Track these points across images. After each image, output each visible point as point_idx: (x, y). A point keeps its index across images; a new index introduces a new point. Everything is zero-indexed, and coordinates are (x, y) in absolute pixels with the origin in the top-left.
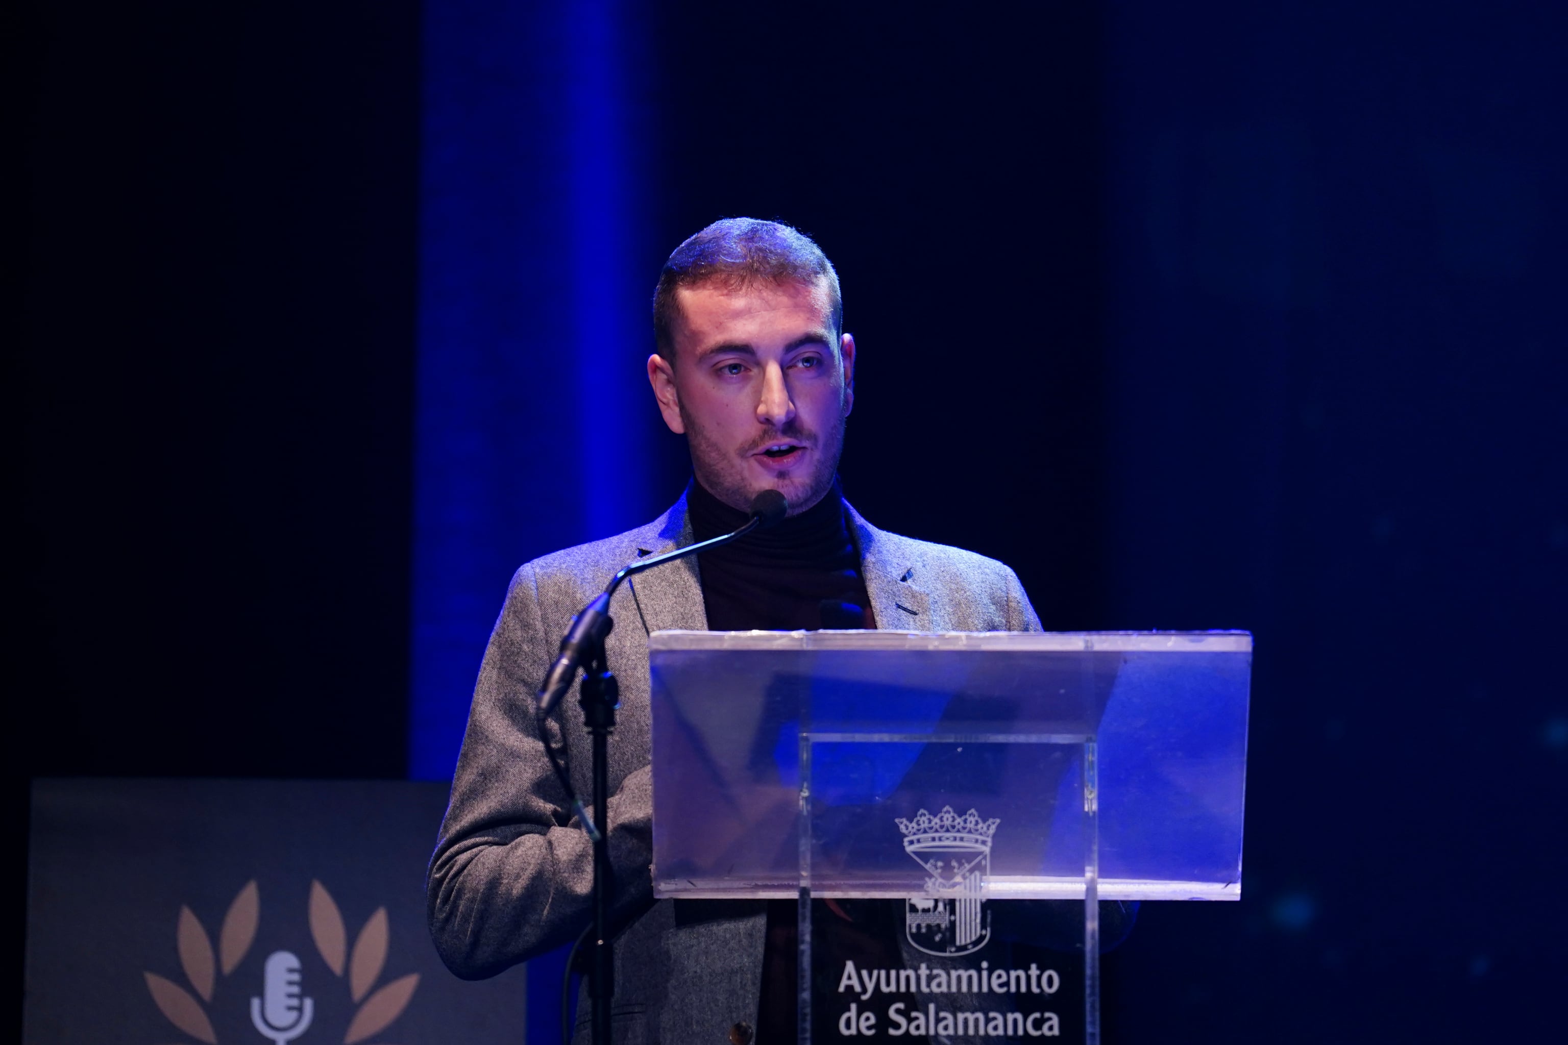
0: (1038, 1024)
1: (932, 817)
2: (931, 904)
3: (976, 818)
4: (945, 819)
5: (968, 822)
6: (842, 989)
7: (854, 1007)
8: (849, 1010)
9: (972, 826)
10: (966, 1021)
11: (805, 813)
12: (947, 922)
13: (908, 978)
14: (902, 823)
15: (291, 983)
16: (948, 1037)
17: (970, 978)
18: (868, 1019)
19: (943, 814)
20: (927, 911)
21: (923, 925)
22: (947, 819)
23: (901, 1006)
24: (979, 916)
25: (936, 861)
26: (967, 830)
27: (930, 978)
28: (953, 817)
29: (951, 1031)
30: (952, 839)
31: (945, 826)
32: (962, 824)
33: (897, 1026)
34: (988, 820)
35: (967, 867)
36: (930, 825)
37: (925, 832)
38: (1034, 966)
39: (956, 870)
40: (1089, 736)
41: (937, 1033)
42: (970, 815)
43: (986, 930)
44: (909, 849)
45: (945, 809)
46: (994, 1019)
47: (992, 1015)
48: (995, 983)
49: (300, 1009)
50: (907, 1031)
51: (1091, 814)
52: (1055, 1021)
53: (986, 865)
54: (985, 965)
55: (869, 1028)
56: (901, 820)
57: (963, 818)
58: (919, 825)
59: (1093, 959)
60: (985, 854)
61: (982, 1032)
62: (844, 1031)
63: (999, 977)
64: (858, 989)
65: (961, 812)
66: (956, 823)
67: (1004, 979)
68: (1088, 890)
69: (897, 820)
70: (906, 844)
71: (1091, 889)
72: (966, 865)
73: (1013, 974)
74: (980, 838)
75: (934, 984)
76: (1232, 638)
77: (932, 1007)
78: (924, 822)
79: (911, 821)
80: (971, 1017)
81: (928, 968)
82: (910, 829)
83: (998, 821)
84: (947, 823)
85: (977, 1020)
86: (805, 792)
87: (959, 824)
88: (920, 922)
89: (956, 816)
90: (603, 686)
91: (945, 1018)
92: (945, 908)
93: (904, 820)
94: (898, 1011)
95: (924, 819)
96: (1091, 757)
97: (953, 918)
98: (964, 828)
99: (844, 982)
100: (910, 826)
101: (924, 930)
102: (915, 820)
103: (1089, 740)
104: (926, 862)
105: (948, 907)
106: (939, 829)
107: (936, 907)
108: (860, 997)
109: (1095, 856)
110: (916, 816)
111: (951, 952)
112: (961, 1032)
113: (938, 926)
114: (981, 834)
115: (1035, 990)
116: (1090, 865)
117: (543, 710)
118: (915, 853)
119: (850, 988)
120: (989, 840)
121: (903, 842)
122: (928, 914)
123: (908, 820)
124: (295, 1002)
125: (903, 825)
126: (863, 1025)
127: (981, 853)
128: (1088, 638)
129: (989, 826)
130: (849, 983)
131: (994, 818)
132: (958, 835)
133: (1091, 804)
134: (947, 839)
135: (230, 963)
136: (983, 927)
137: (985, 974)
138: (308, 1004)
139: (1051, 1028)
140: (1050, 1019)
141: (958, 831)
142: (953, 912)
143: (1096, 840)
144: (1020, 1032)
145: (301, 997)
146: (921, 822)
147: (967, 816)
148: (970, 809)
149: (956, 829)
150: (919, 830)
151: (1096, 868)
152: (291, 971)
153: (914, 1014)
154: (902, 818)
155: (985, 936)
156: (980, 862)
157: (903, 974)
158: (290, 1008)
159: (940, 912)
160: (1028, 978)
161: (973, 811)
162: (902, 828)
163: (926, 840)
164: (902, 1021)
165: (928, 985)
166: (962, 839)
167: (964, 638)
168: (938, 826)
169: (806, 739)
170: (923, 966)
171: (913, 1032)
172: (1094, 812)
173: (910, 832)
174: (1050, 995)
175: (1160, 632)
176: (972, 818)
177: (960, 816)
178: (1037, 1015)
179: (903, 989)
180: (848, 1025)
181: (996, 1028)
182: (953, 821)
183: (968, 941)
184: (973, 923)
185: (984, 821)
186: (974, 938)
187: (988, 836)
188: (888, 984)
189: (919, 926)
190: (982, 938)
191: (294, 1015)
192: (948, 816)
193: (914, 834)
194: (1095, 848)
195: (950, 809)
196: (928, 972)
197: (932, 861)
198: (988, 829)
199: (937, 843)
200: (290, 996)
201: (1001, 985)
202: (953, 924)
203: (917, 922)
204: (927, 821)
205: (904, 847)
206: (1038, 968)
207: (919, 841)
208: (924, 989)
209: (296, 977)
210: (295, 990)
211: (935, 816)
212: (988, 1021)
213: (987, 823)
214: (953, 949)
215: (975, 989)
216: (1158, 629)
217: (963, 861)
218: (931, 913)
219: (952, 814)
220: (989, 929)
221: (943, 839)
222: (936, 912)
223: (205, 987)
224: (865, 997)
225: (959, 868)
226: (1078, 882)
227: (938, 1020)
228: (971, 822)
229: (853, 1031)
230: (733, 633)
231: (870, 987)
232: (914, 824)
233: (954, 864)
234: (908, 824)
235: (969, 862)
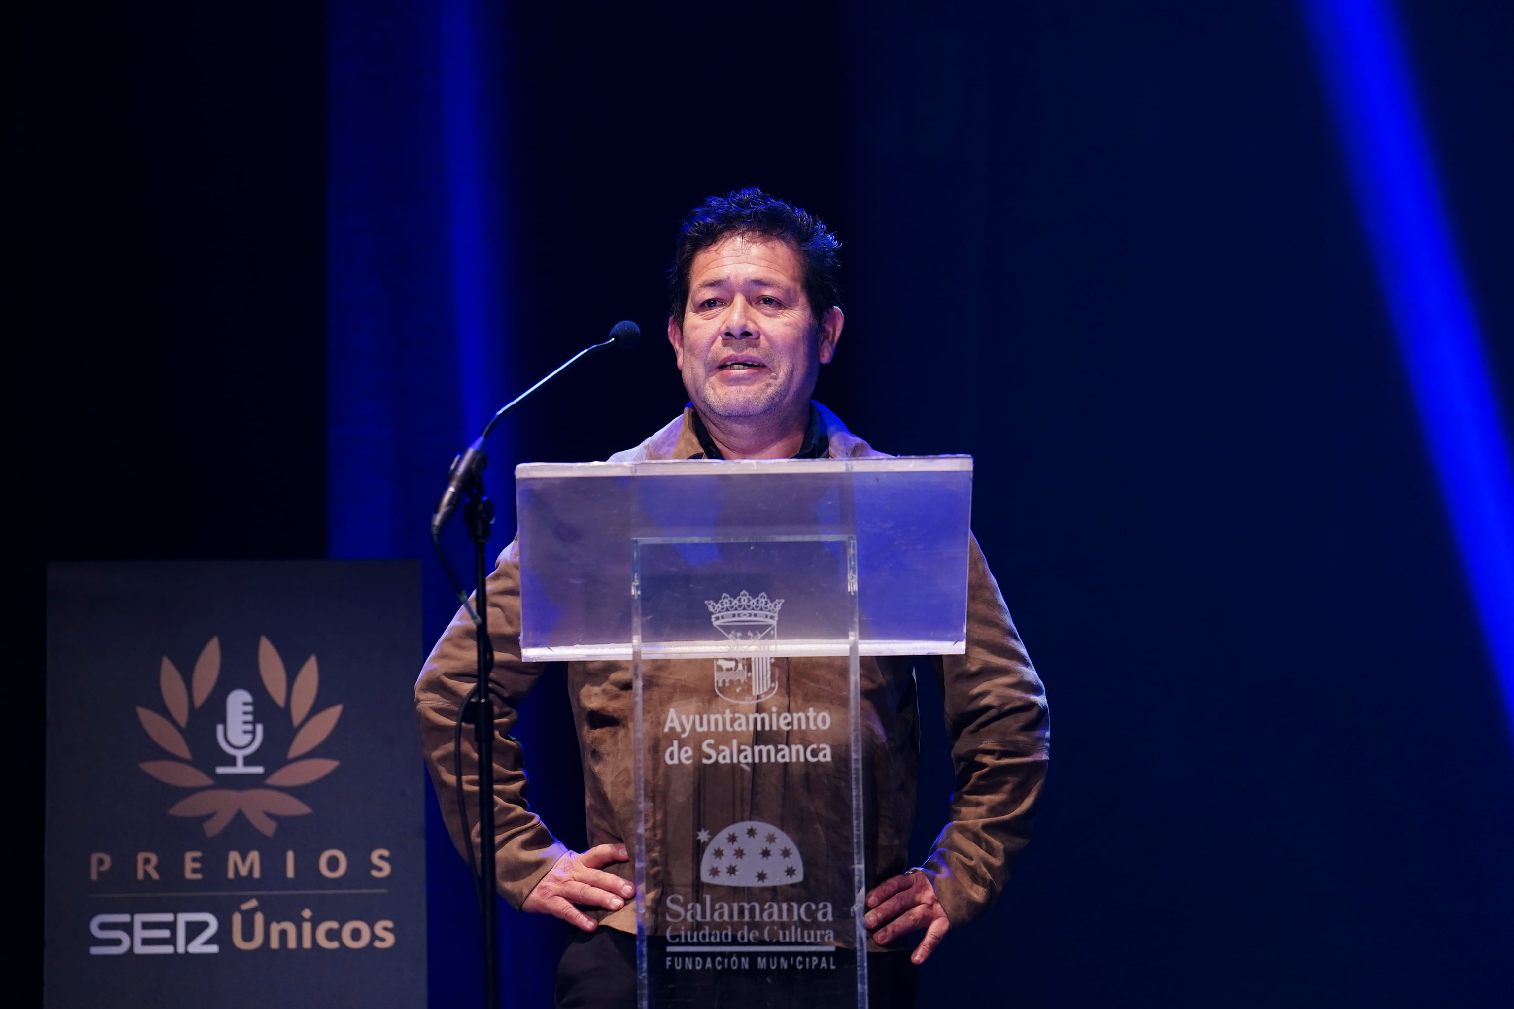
0: (814, 753)
1: (732, 599)
2: (732, 664)
3: (766, 599)
4: (742, 600)
5: (760, 602)
6: (666, 730)
7: (676, 743)
8: (672, 745)
9: (763, 605)
10: (761, 752)
11: (636, 597)
12: (746, 676)
13: (716, 721)
14: (710, 604)
15: (246, 713)
16: (747, 764)
17: (763, 720)
18: (686, 752)
19: (741, 597)
20: (730, 669)
21: (727, 681)
22: (744, 600)
23: (711, 741)
24: (769, 673)
25: (736, 632)
26: (759, 608)
27: (733, 721)
28: (748, 599)
29: (750, 760)
30: (748, 615)
31: (743, 606)
32: (755, 603)
33: (709, 757)
34: (775, 600)
35: (760, 636)
36: (731, 605)
37: (727, 610)
38: (811, 710)
39: (751, 638)
40: (851, 535)
41: (739, 762)
42: (761, 597)
43: (775, 683)
44: (716, 623)
45: (742, 593)
46: (782, 750)
47: (780, 747)
48: (782, 723)
49: (254, 732)
50: (717, 761)
51: (852, 594)
52: (828, 751)
53: (774, 634)
54: (774, 709)
55: (687, 759)
56: (709, 602)
57: (756, 599)
58: (723, 605)
59: (856, 703)
60: (773, 626)
61: (773, 760)
62: (669, 762)
63: (785, 718)
64: (679, 729)
65: (754, 594)
66: (751, 603)
67: (789, 720)
68: (851, 649)
69: (706, 602)
70: (713, 619)
71: (854, 649)
72: (759, 635)
73: (796, 716)
74: (769, 614)
75: (736, 725)
76: (958, 461)
77: (735, 742)
78: (726, 603)
79: (717, 603)
80: (764, 749)
81: (731, 713)
82: (716, 608)
83: (783, 601)
84: (744, 603)
85: (769, 752)
86: (636, 582)
87: (753, 604)
88: (725, 679)
89: (751, 598)
90: (481, 507)
91: (745, 750)
92: (744, 667)
93: (712, 602)
94: (709, 746)
95: (726, 600)
96: (852, 551)
97: (749, 675)
98: (757, 607)
99: (668, 725)
100: (716, 606)
101: (728, 685)
102: (720, 601)
103: (851, 538)
104: (729, 633)
105: (746, 667)
106: (738, 609)
107: (736, 667)
108: (680, 735)
109: (857, 626)
110: (720, 599)
111: (748, 700)
112: (757, 760)
113: (739, 681)
114: (770, 611)
115: (812, 727)
116: (852, 630)
117: (437, 527)
118: (721, 626)
119: (672, 729)
120: (776, 615)
121: (711, 618)
122: (730, 672)
123: (714, 601)
124: (249, 727)
125: (711, 605)
126: (683, 756)
127: (769, 626)
128: (849, 462)
129: (776, 605)
130: (672, 725)
131: (779, 599)
132: (753, 612)
133: (853, 586)
134: (745, 615)
135: (199, 700)
136: (773, 680)
137: (774, 716)
138: (260, 728)
139: (825, 756)
140: (824, 749)
141: (753, 609)
142: (749, 669)
143: (857, 614)
144: (802, 759)
145: (254, 723)
146: (724, 603)
147: (759, 598)
148: (761, 593)
149: (751, 608)
150: (723, 609)
151: (857, 633)
152: (246, 704)
153: (721, 748)
154: (709, 600)
155: (774, 687)
156: (770, 631)
157: (712, 718)
158: (246, 732)
159: (739, 671)
160: (807, 718)
161: (763, 593)
162: (710, 607)
163: (728, 616)
164: (712, 753)
165: (732, 726)
166: (755, 615)
167: (755, 464)
168: (737, 606)
169: (636, 542)
170: (728, 711)
171: (721, 761)
172: (855, 592)
173: (716, 611)
174: (824, 731)
175: (904, 457)
176: (763, 599)
177: (754, 598)
178: (814, 746)
179: (713, 729)
180: (672, 756)
181: (783, 757)
182: (749, 602)
183: (761, 692)
184: (765, 678)
185: (772, 602)
186: (765, 690)
187: (775, 613)
188: (701, 725)
189: (724, 682)
190: (772, 689)
191: (249, 737)
192: (744, 597)
193: (719, 612)
194: (856, 620)
195: (746, 593)
196: (731, 716)
197: (733, 632)
198: (775, 607)
199: (737, 619)
200: (246, 723)
201: (788, 724)
202: (749, 679)
203: (722, 679)
204: (729, 602)
205: (711, 623)
206: (814, 712)
207: (723, 617)
208: (729, 728)
209: (250, 708)
210: (250, 718)
211: (735, 598)
212: (777, 751)
213: (774, 603)
214: (750, 698)
215: (767, 728)
216: (901, 455)
217: (757, 632)
218: (733, 671)
219: (748, 596)
220: (777, 683)
221: (741, 615)
222: (737, 671)
223: (182, 716)
224: (683, 736)
225: (753, 637)
226: (843, 644)
227: (740, 752)
228: (762, 602)
229: (676, 761)
230: (579, 464)
231: (688, 728)
232: (719, 605)
233: (750, 634)
234: (714, 604)
235: (761, 633)
